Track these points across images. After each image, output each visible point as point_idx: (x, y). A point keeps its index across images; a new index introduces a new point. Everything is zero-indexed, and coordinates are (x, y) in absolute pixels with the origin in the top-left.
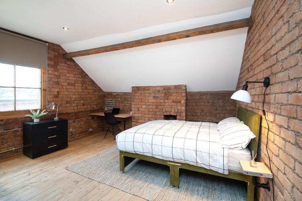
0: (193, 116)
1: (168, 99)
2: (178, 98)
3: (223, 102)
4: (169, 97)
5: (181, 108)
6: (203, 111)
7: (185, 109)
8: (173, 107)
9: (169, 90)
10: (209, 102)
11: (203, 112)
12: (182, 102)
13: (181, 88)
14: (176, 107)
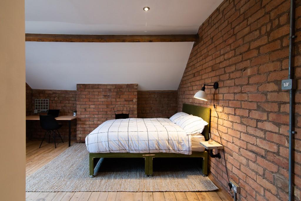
0: (143, 113)
1: (120, 98)
2: (130, 97)
3: (168, 100)
4: (121, 96)
5: (133, 106)
6: (152, 108)
7: (136, 107)
8: (126, 106)
9: (121, 89)
10: (156, 101)
11: (151, 110)
12: (134, 101)
13: (133, 87)
14: (128, 106)
